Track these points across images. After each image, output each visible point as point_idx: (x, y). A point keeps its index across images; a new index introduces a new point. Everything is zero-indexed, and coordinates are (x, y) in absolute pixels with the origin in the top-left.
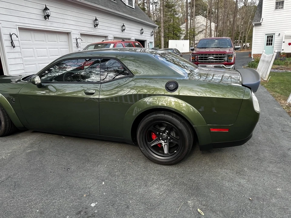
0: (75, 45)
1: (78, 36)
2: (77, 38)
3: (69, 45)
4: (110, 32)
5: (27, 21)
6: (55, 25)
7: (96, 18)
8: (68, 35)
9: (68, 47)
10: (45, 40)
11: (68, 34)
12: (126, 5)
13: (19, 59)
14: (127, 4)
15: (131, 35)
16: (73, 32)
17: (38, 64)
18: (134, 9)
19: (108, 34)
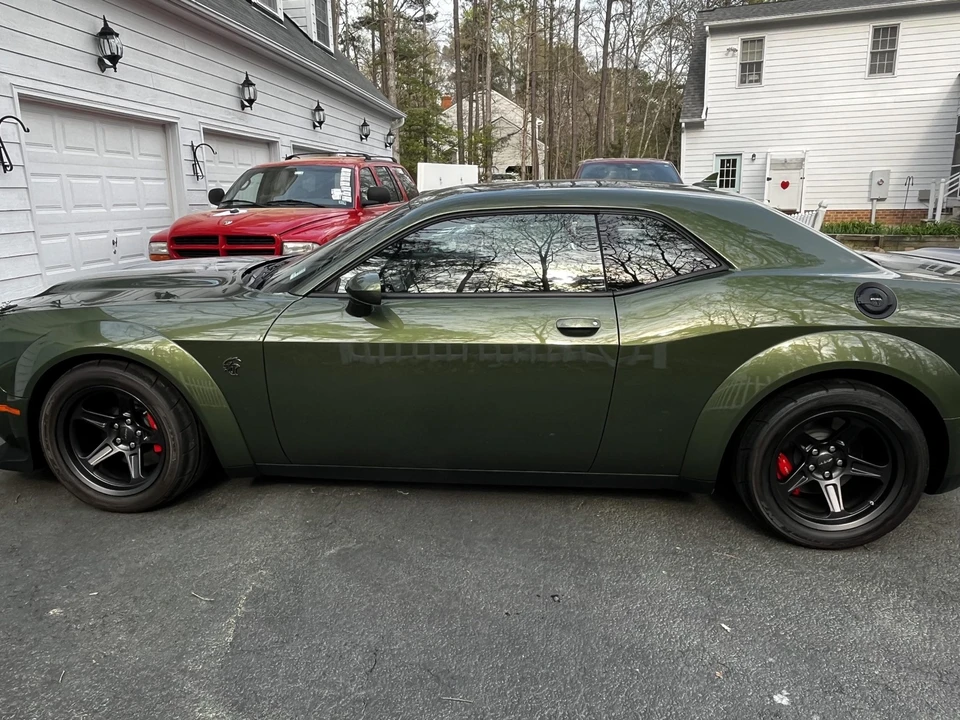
0: (187, 169)
1: (198, 139)
2: (195, 144)
3: (168, 170)
4: (284, 129)
5: (43, 71)
6: (131, 92)
7: (247, 78)
8: (165, 132)
9: (162, 174)
10: (97, 147)
11: (165, 127)
12: (311, 41)
13: (23, 216)
14: (315, 38)
15: (338, 141)
16: (183, 122)
17: (76, 234)
18: (331, 54)
19: (277, 136)
